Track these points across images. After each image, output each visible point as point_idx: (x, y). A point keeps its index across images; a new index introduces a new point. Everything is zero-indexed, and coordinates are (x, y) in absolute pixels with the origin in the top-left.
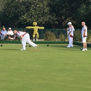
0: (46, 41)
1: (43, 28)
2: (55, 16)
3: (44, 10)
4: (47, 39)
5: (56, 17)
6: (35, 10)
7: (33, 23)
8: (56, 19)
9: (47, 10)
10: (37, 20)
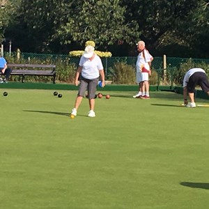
0: (115, 84)
1: (109, 54)
2: (138, 26)
3: (112, 12)
5: (139, 31)
6: (92, 13)
7: (87, 42)
8: (138, 34)
9: (119, 13)
10: (95, 35)
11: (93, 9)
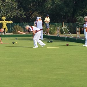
0: (14, 34)
1: (12, 22)
2: (23, 10)
3: (12, 5)
4: (15, 32)
6: (4, 5)
7: (2, 17)
8: (24, 13)
9: (15, 5)
10: (6, 14)
11: (4, 4)
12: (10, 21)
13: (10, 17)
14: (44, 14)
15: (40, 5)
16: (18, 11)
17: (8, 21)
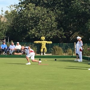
0: (53, 55)
1: (51, 42)
2: (63, 30)
3: (52, 24)
4: (54, 53)
7: (41, 37)
8: (64, 33)
9: (55, 25)
10: (45, 34)
11: (44, 23)
12: (49, 41)
13: (49, 38)
14: (85, 34)
15: (81, 25)
16: (58, 31)
17: (48, 41)
